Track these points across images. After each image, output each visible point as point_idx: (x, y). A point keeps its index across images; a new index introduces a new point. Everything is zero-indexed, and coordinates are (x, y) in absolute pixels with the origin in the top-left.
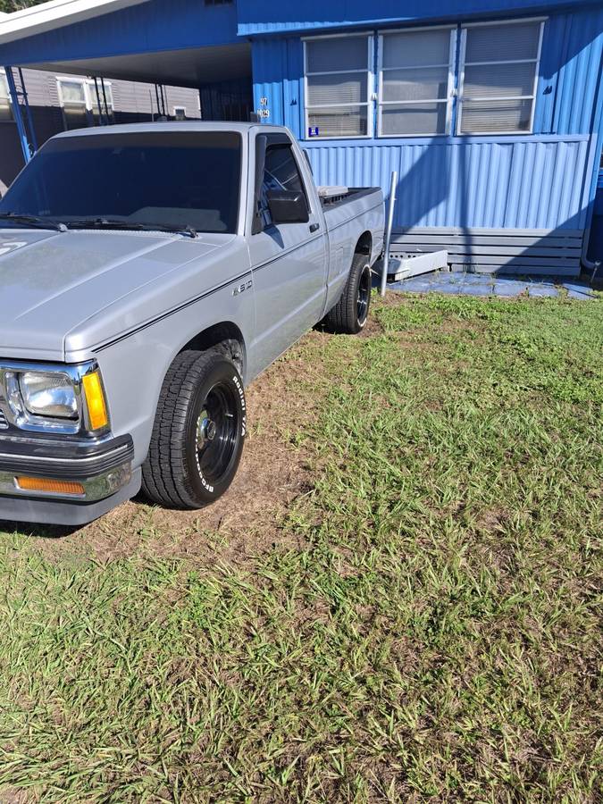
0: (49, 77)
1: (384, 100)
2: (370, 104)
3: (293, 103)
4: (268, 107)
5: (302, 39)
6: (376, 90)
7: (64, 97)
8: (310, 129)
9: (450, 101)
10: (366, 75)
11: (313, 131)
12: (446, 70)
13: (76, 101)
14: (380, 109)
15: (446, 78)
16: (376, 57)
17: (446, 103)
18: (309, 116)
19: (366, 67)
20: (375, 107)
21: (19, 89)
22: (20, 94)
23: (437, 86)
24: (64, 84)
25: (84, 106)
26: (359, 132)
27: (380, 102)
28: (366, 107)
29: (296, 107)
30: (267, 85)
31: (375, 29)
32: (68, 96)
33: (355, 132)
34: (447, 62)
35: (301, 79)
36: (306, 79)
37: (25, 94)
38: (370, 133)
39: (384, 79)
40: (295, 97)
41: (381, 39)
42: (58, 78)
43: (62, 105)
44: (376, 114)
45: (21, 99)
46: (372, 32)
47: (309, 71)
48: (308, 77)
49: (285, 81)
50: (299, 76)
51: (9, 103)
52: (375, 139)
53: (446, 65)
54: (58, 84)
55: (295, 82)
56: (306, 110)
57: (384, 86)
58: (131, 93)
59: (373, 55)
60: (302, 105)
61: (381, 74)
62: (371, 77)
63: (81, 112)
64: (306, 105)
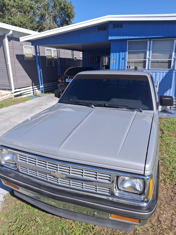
0: (43, 48)
1: (151, 59)
2: (147, 60)
3: (123, 59)
4: (115, 60)
5: (127, 41)
6: (149, 56)
7: (47, 53)
8: (127, 67)
9: (173, 60)
10: (146, 51)
11: (128, 67)
12: (172, 51)
13: (50, 55)
14: (150, 61)
15: (172, 53)
16: (150, 47)
17: (171, 61)
18: (128, 63)
19: (147, 49)
20: (149, 61)
21: (38, 52)
22: (38, 53)
23: (169, 55)
24: (47, 50)
25: (51, 56)
26: (143, 68)
27: (150, 59)
28: (146, 61)
29: (124, 60)
30: (115, 54)
31: (150, 39)
32: (48, 53)
33: (142, 68)
34: (173, 49)
35: (126, 52)
36: (127, 52)
37: (39, 53)
38: (147, 68)
39: (152, 53)
40: (124, 57)
41: (152, 42)
42: (45, 48)
43: (46, 56)
44: (149, 63)
45: (38, 54)
46: (149, 40)
47: (128, 50)
48: (128, 52)
49: (121, 53)
50: (125, 51)
51: (33, 55)
52: (148, 70)
53: (172, 50)
54: (46, 50)
55: (124, 53)
56: (127, 61)
57: (152, 55)
58: (64, 53)
59: (149, 46)
60: (125, 60)
61: (151, 51)
62: (148, 52)
63: (50, 57)
64: (127, 60)
